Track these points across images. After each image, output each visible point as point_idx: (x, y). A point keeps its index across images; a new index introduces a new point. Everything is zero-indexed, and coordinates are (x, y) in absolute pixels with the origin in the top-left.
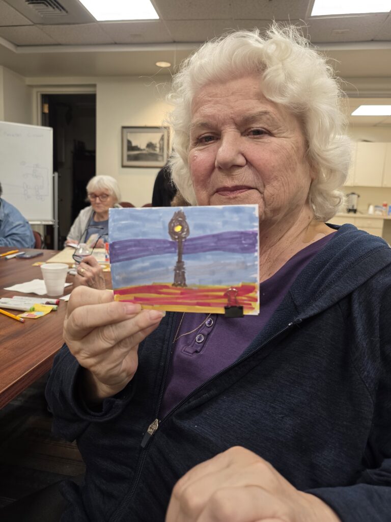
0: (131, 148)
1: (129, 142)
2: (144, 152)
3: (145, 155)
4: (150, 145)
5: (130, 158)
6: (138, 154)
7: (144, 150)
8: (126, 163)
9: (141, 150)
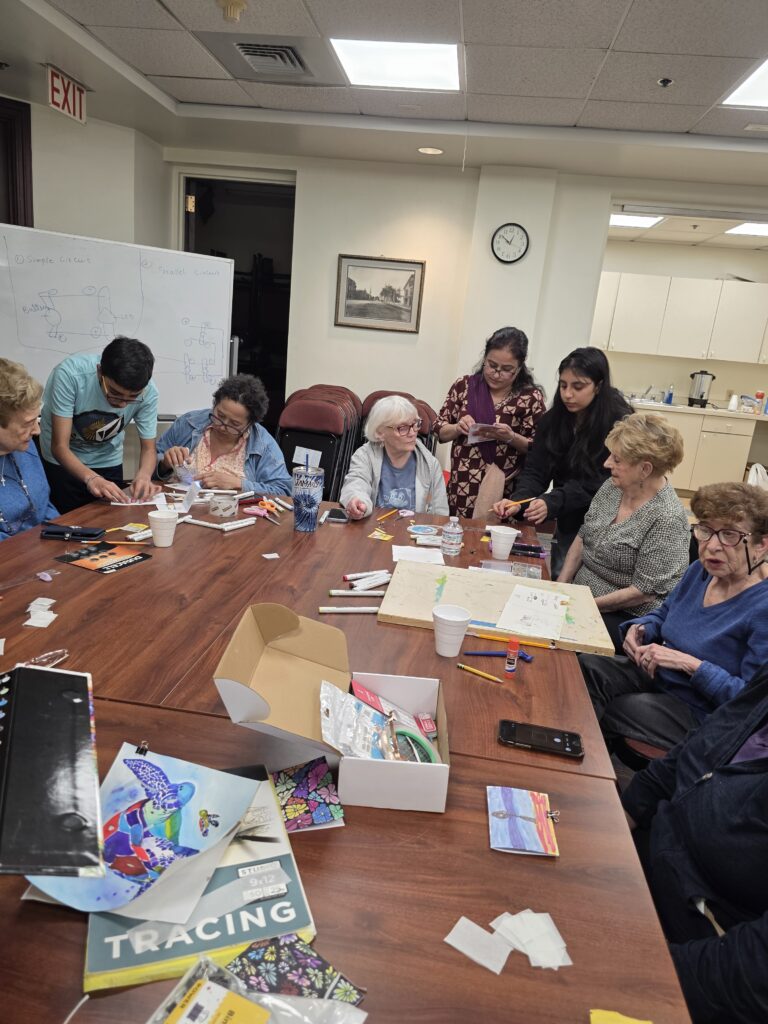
0: (353, 294)
1: (351, 283)
2: (376, 302)
3: (379, 307)
4: (388, 292)
5: (351, 311)
6: (365, 306)
7: (377, 298)
8: (342, 319)
9: (372, 299)
